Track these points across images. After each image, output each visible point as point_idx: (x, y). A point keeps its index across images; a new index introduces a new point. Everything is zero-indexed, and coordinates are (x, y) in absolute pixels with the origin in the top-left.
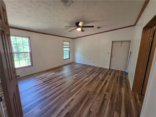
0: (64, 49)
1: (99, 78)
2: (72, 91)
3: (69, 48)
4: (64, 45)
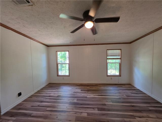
0: (109, 61)
3: (121, 59)
4: (109, 56)
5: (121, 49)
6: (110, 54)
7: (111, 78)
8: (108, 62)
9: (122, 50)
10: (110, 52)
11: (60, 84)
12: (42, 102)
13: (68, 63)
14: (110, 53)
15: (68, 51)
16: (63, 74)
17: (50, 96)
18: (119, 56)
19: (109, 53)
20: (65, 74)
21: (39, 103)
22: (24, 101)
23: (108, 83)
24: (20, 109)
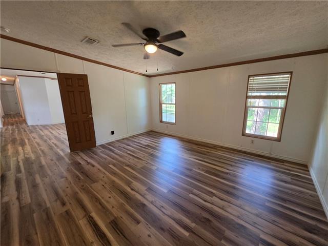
1: (138, 222)
2: (111, 166)
3: (286, 98)
4: (253, 90)
5: (291, 73)
6: (256, 86)
7: (252, 142)
8: (249, 104)
9: (293, 73)
10: (256, 81)
11: (162, 133)
12: (129, 145)
13: (174, 103)
14: (258, 84)
15: (175, 83)
16: (167, 121)
17: (139, 143)
18: (281, 89)
19: (253, 84)
20: (170, 121)
21: (125, 146)
22: (117, 141)
23: (244, 150)
24: (110, 145)
